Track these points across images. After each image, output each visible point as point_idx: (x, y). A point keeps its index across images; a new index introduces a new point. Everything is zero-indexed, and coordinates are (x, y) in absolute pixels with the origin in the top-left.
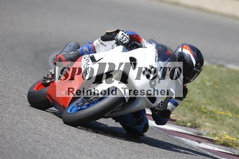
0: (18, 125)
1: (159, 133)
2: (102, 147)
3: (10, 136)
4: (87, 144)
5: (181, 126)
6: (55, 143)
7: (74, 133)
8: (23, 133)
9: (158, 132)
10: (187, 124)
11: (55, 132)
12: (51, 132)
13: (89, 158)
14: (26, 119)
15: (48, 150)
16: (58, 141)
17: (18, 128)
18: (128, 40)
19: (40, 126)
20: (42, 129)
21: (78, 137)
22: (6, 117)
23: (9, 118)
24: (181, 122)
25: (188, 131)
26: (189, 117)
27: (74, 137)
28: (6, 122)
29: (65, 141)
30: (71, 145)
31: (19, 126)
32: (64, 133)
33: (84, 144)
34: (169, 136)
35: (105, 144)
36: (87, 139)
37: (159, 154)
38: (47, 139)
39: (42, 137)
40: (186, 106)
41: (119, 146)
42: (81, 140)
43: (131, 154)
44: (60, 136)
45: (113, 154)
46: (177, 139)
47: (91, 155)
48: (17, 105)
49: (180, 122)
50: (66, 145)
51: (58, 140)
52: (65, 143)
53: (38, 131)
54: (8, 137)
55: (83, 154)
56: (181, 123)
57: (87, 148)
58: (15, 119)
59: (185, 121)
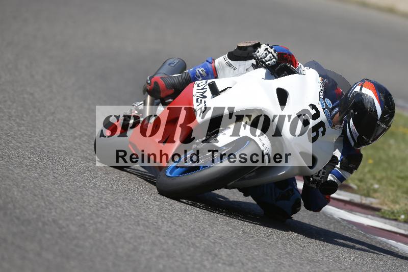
0: (109, 208)
1: (350, 230)
2: (251, 252)
3: (94, 226)
4: (225, 245)
5: (389, 219)
6: (170, 242)
7: (204, 225)
8: (117, 222)
9: (349, 228)
10: (399, 216)
11: (173, 223)
12: (165, 223)
13: (228, 268)
14: (123, 200)
15: (158, 253)
16: (176, 239)
17: (109, 213)
18: (274, 59)
19: (145, 212)
20: (150, 217)
21: (211, 231)
22: (89, 195)
23: (93, 197)
24: (389, 213)
25: (399, 228)
26: (402, 205)
27: (204, 233)
28: (89, 203)
29: (188, 238)
30: (198, 245)
31: (110, 210)
32: (187, 225)
33: (222, 246)
34: (368, 236)
35: (257, 247)
36: (226, 236)
37: (349, 266)
38: (158, 234)
39: (149, 230)
40: (399, 186)
41: (281, 249)
42: (216, 238)
43: (301, 264)
44: (181, 229)
45: (270, 263)
46: (381, 241)
47: (231, 265)
48: (108, 174)
49: (387, 212)
50: (189, 246)
51: (176, 236)
52: (188, 242)
53: (142, 219)
54: (91, 228)
55: (219, 262)
56: (389, 215)
57: (226, 252)
58: (104, 197)
59: (396, 211)
